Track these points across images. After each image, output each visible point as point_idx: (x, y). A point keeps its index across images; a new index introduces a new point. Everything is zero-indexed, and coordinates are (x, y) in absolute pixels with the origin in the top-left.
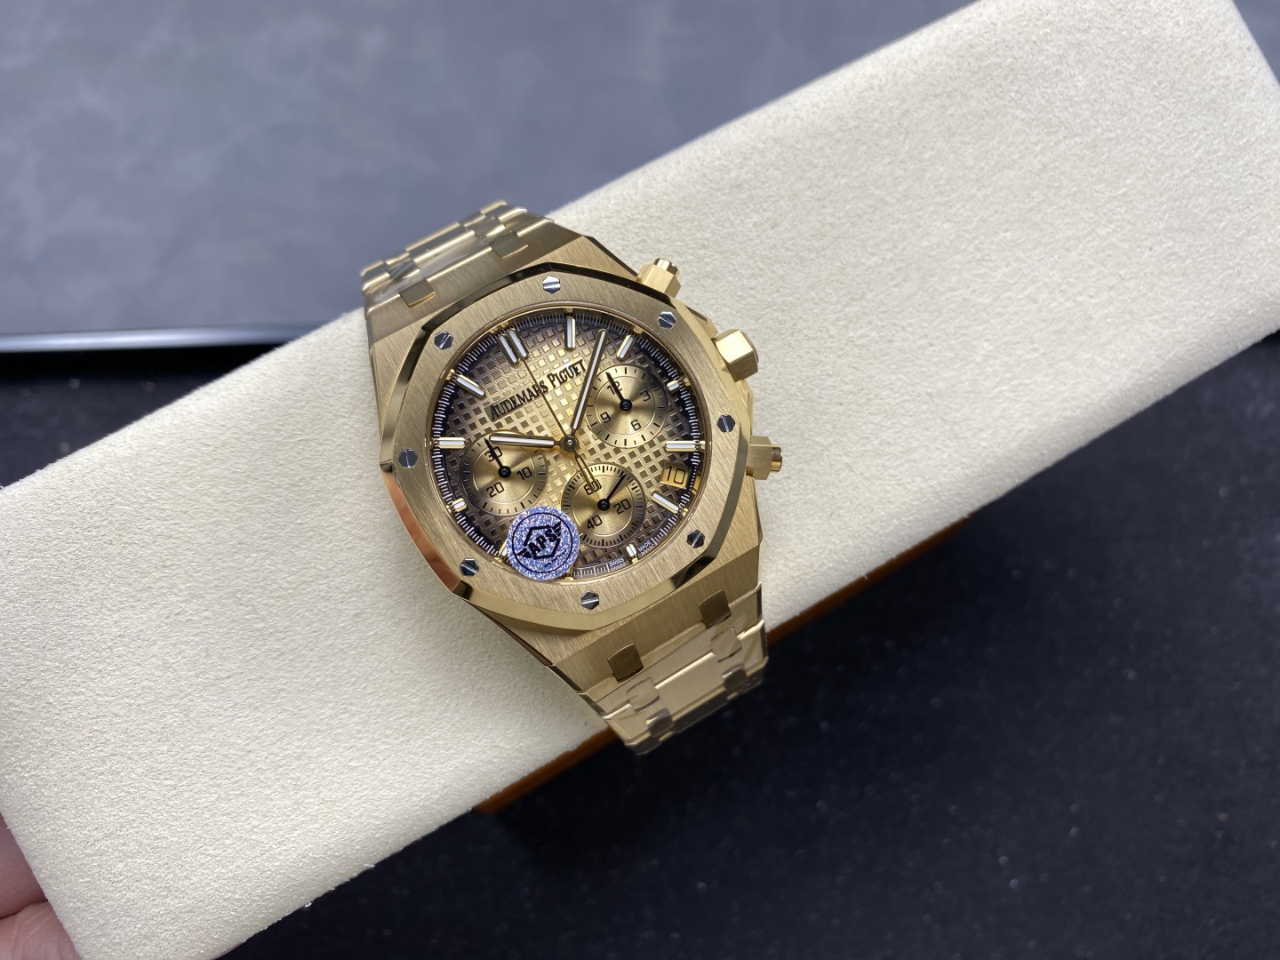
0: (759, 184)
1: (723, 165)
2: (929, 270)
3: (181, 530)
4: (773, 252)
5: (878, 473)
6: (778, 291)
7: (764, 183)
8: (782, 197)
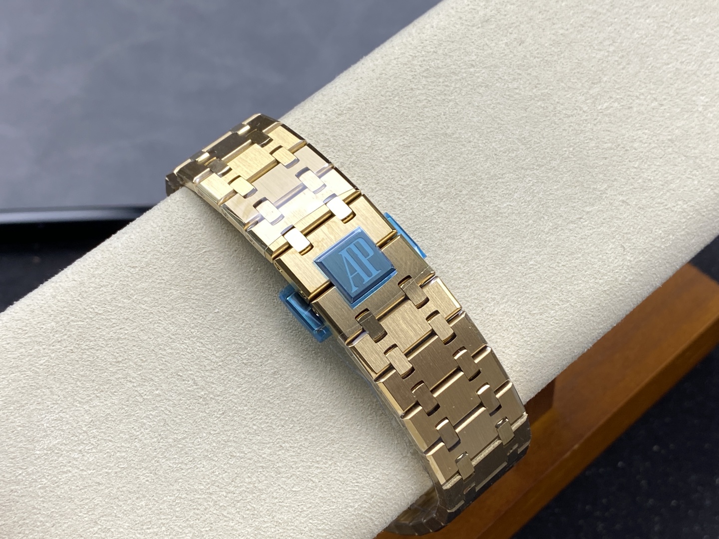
0: (502, 17)
1: (471, 9)
2: (645, 53)
3: (126, 332)
4: (525, 61)
5: (648, 203)
6: (536, 87)
7: (505, 15)
8: (521, 23)
